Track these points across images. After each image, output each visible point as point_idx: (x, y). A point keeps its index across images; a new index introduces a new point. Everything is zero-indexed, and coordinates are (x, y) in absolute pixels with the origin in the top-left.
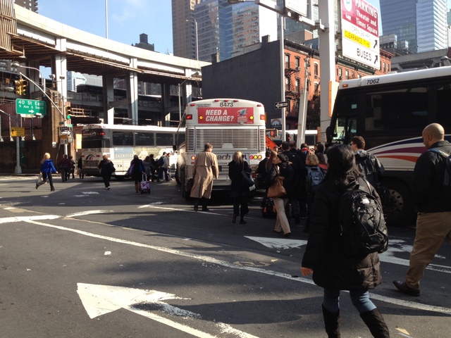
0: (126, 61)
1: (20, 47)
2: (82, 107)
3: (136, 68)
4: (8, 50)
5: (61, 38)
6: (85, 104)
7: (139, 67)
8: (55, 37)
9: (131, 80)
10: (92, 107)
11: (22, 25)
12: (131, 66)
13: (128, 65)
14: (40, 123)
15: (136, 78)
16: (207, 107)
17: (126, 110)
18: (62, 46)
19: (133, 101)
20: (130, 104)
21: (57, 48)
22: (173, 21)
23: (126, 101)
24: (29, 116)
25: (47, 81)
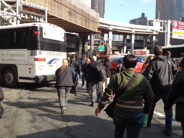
0: (131, 30)
1: (99, 30)
2: (116, 46)
3: (134, 32)
4: (97, 32)
5: (111, 25)
6: (117, 45)
7: (136, 32)
8: (109, 25)
9: (132, 36)
10: (119, 46)
11: (101, 23)
12: (133, 32)
13: (132, 31)
14: (104, 52)
15: (134, 35)
16: (136, 51)
17: (130, 47)
18: (111, 28)
19: (132, 44)
20: (131, 45)
21: (110, 29)
22: (156, 6)
23: (130, 43)
24: (101, 51)
25: (106, 41)
